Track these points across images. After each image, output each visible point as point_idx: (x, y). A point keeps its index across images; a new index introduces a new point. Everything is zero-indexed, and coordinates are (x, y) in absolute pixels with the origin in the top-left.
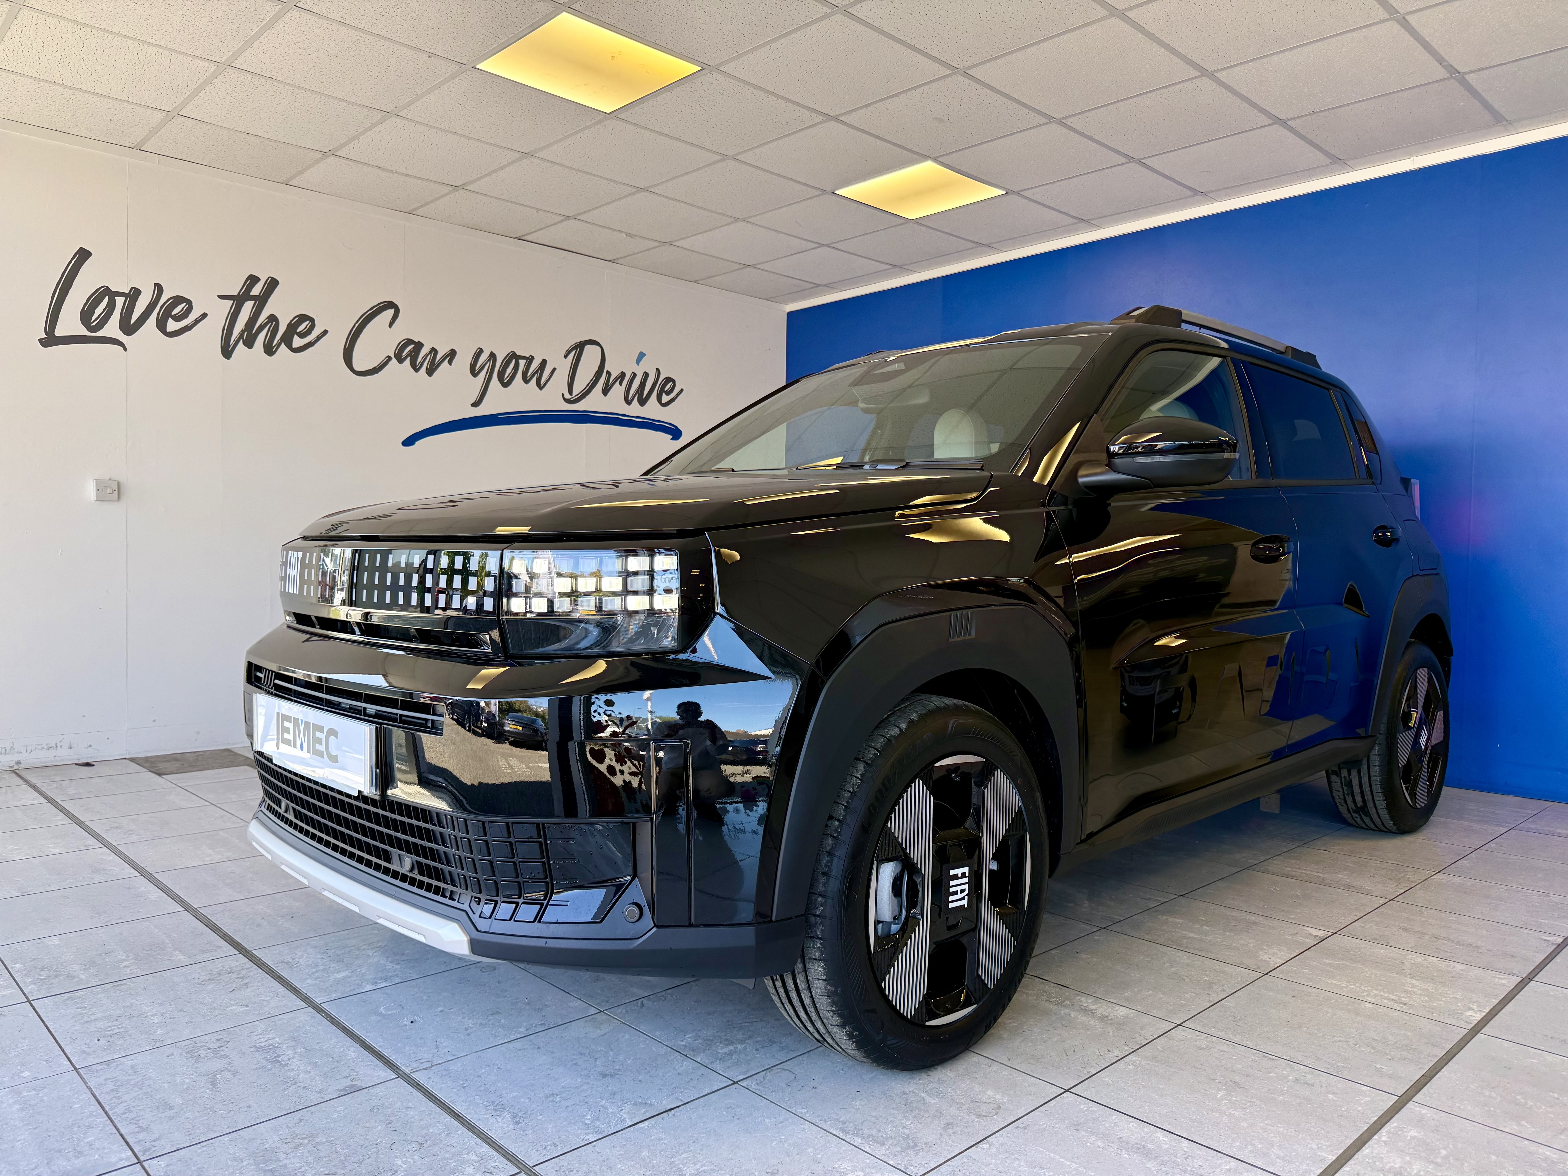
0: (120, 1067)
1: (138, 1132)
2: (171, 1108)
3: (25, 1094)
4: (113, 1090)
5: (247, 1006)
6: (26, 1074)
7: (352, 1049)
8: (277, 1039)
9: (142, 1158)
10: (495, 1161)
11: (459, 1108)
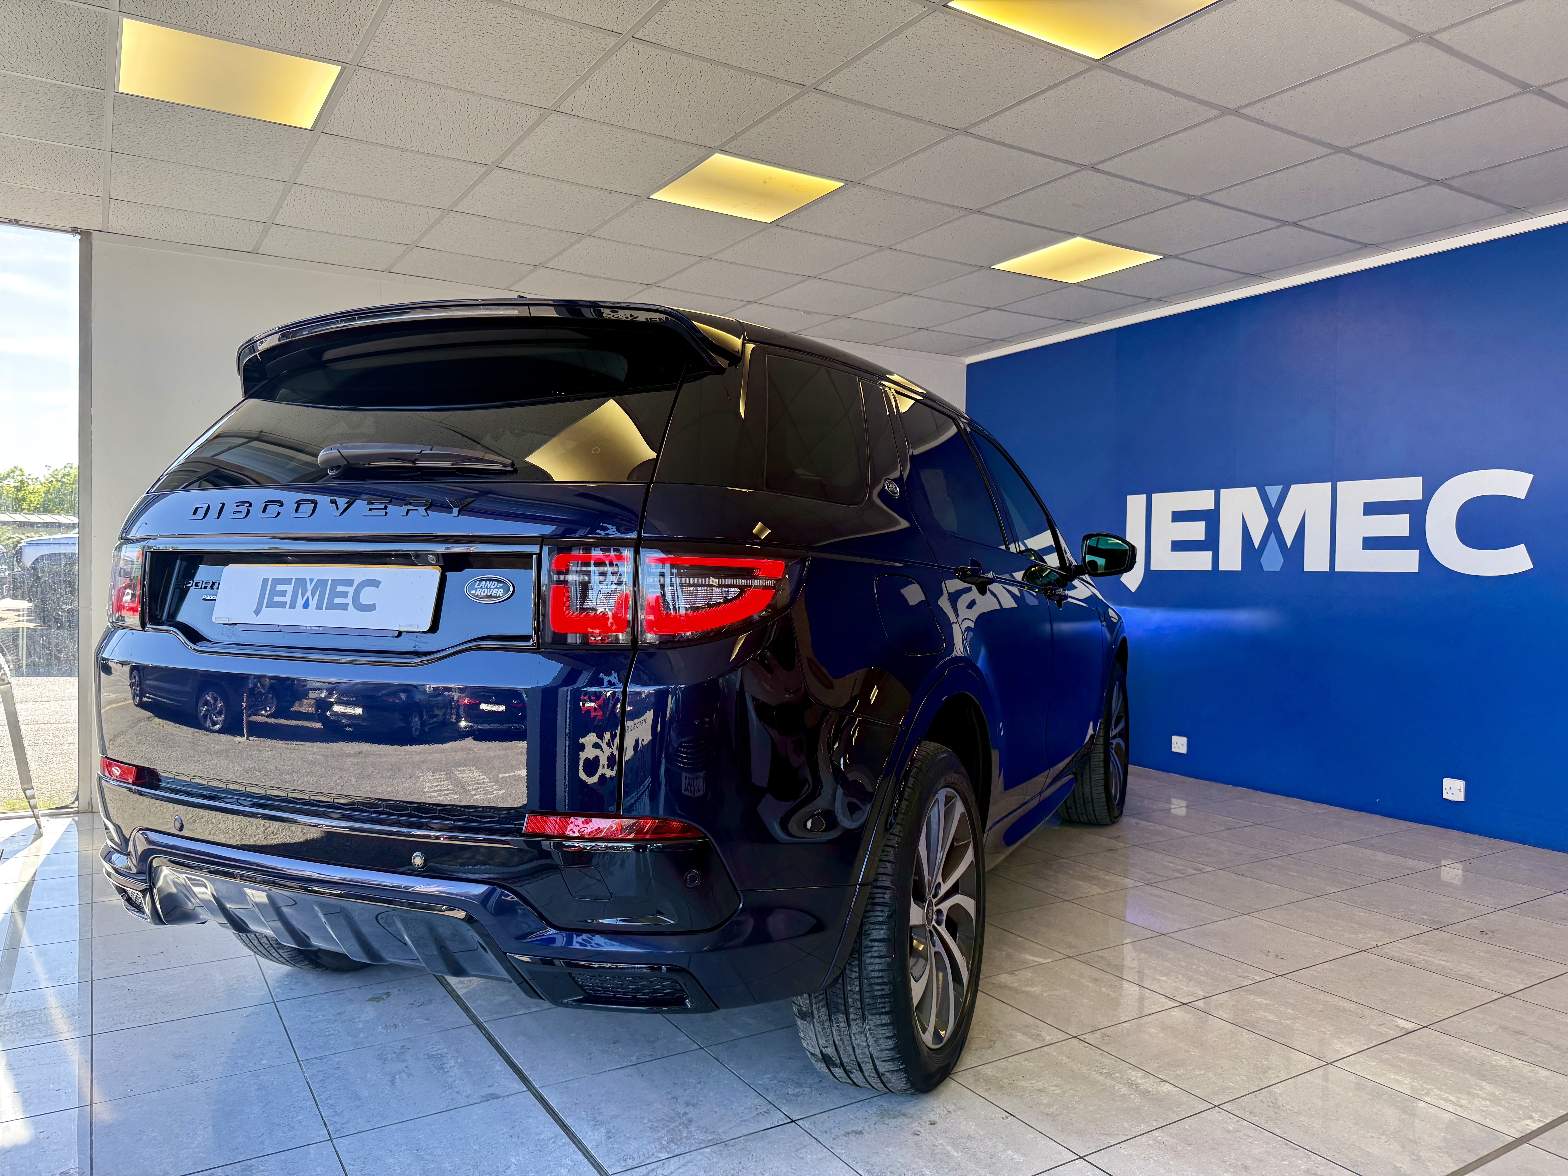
0: (330, 1062)
1: (334, 1116)
2: (359, 1099)
3: (262, 1077)
4: (322, 1080)
5: (428, 1020)
6: (265, 1062)
7: (499, 1063)
8: (445, 1050)
9: (333, 1136)
10: (584, 1167)
11: (568, 1121)
